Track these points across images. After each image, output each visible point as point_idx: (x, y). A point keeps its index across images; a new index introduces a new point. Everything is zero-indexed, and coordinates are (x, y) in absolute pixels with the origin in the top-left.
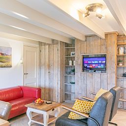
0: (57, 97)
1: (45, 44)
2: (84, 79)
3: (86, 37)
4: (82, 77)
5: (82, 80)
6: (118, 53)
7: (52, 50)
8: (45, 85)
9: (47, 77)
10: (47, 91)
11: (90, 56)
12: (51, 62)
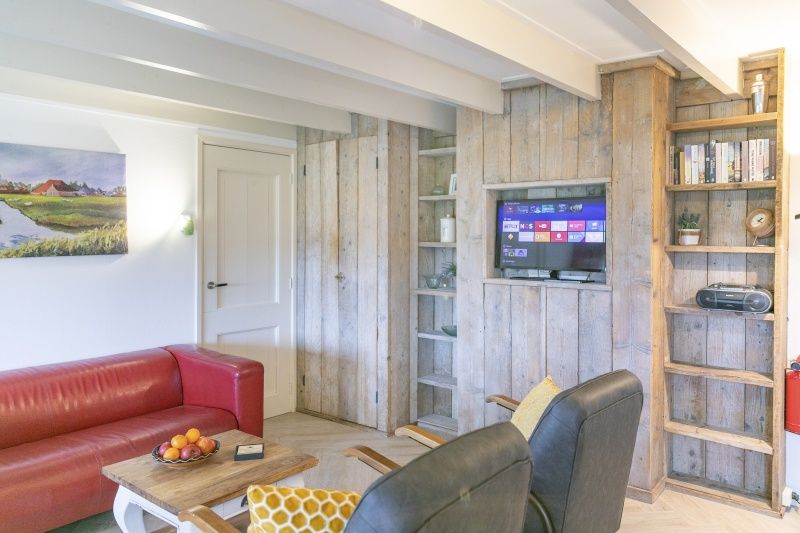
0: (372, 404)
1: (322, 137)
2: (499, 318)
3: (509, 91)
4: (490, 307)
5: (489, 323)
6: (677, 179)
7: (352, 165)
8: (323, 338)
9: (332, 300)
10: (332, 372)
11: (531, 195)
12: (349, 226)
